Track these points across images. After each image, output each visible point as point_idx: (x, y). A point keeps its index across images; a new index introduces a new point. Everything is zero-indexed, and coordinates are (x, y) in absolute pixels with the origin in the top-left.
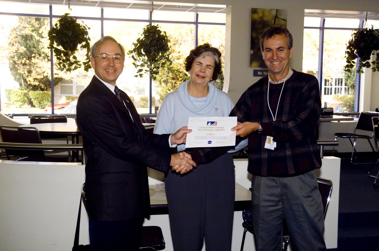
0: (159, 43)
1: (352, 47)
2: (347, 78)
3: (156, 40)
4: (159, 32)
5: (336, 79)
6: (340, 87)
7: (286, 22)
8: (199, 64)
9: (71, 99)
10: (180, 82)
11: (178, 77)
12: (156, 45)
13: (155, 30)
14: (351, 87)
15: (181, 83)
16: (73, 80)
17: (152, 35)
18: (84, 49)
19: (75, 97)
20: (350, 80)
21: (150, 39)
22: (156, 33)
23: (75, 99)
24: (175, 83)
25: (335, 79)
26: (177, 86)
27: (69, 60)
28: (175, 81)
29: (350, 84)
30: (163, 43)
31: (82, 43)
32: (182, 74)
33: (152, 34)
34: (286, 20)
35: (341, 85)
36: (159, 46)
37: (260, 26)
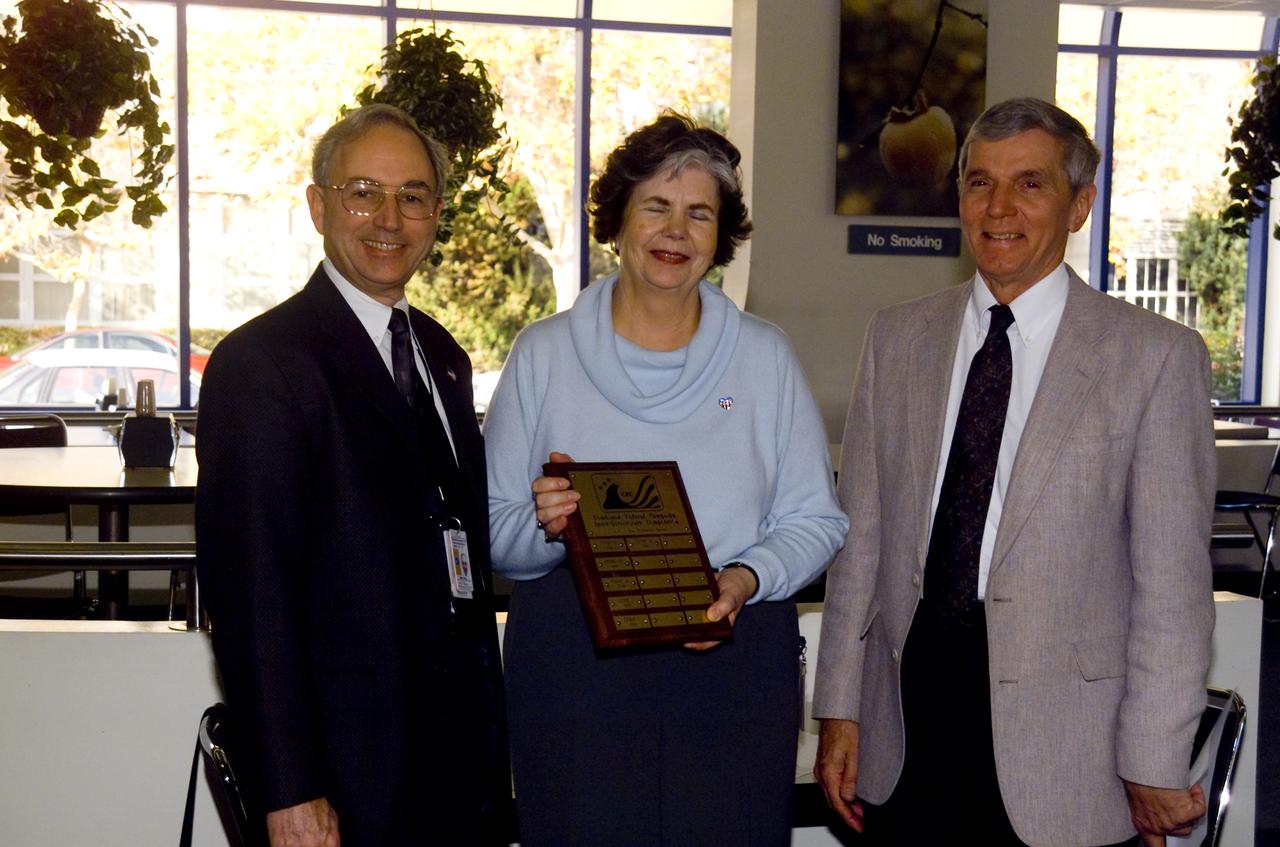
0: (454, 108)
1: (1255, 132)
2: (1189, 255)
3: (443, 96)
4: (456, 61)
5: (1141, 261)
6: (1157, 294)
7: (983, 27)
8: (655, 205)
9: (12, 339)
10: (489, 272)
11: (480, 249)
12: (445, 117)
13: (436, 53)
14: (1205, 295)
15: (494, 275)
16: (21, 256)
17: (426, 76)
18: (132, 129)
19: (27, 332)
20: (1199, 265)
21: (418, 90)
22: (441, 67)
23: (30, 339)
24: (469, 274)
25: (1139, 260)
26: (475, 288)
27: (69, 179)
28: (465, 266)
29: (1199, 282)
30: (472, 112)
31: (123, 102)
32: (497, 239)
33: (424, 71)
34: (984, 20)
35: (1164, 287)
36: (456, 124)
37: (879, 42)
